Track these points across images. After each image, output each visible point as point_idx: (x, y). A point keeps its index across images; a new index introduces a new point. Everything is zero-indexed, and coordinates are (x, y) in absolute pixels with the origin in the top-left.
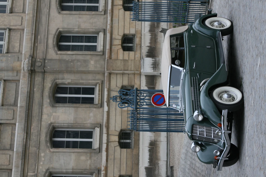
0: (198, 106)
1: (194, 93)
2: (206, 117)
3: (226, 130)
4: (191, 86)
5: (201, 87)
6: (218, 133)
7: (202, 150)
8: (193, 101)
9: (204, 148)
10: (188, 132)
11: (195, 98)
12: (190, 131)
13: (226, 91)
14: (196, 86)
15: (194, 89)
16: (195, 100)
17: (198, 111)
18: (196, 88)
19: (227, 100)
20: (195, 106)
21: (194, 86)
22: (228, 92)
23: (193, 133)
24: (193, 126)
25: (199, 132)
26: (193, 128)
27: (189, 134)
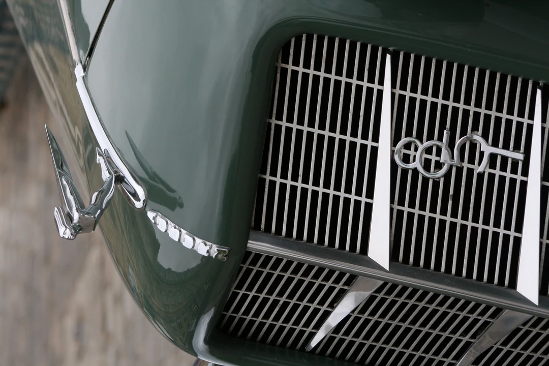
23: (257, 227)
24: (285, 71)
25: (396, 207)
26: (284, 124)
27: (194, 233)
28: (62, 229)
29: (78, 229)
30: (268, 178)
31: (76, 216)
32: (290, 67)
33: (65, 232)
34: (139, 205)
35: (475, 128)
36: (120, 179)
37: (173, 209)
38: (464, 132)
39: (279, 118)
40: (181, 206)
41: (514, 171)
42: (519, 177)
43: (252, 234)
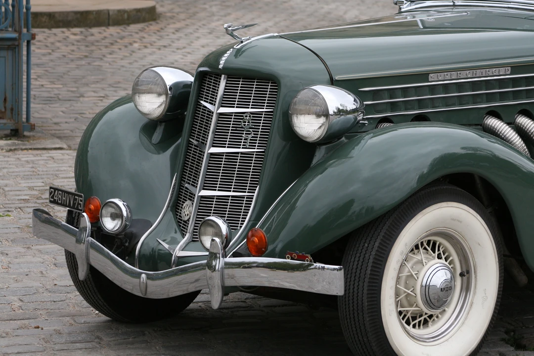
0: (394, 106)
1: (475, 85)
2: (315, 161)
3: (229, 283)
4: (516, 68)
5: (511, 124)
6: (210, 230)
7: (150, 126)
8: (424, 76)
9: (157, 136)
10: (238, 53)
11: (446, 88)
12: (242, 62)
13: (468, 272)
14: (516, 95)
15: (502, 83)
16: (433, 89)
17: (354, 111)
18: (503, 96)
19: (411, 282)
20: (392, 93)
21: (515, 82)
22: (466, 288)
23: (228, 78)
24: (269, 83)
25: (234, 114)
26: (255, 83)
27: (226, 60)
28: (226, 25)
29: (226, 29)
30: (241, 80)
31: (230, 29)
32: (270, 84)
33: (226, 26)
34: (235, 47)
35: (254, 134)
36: (242, 42)
37: (234, 56)
38: (253, 131)
39: (257, 82)
40: (236, 58)
41: (243, 145)
42: (241, 146)
43: (226, 76)
